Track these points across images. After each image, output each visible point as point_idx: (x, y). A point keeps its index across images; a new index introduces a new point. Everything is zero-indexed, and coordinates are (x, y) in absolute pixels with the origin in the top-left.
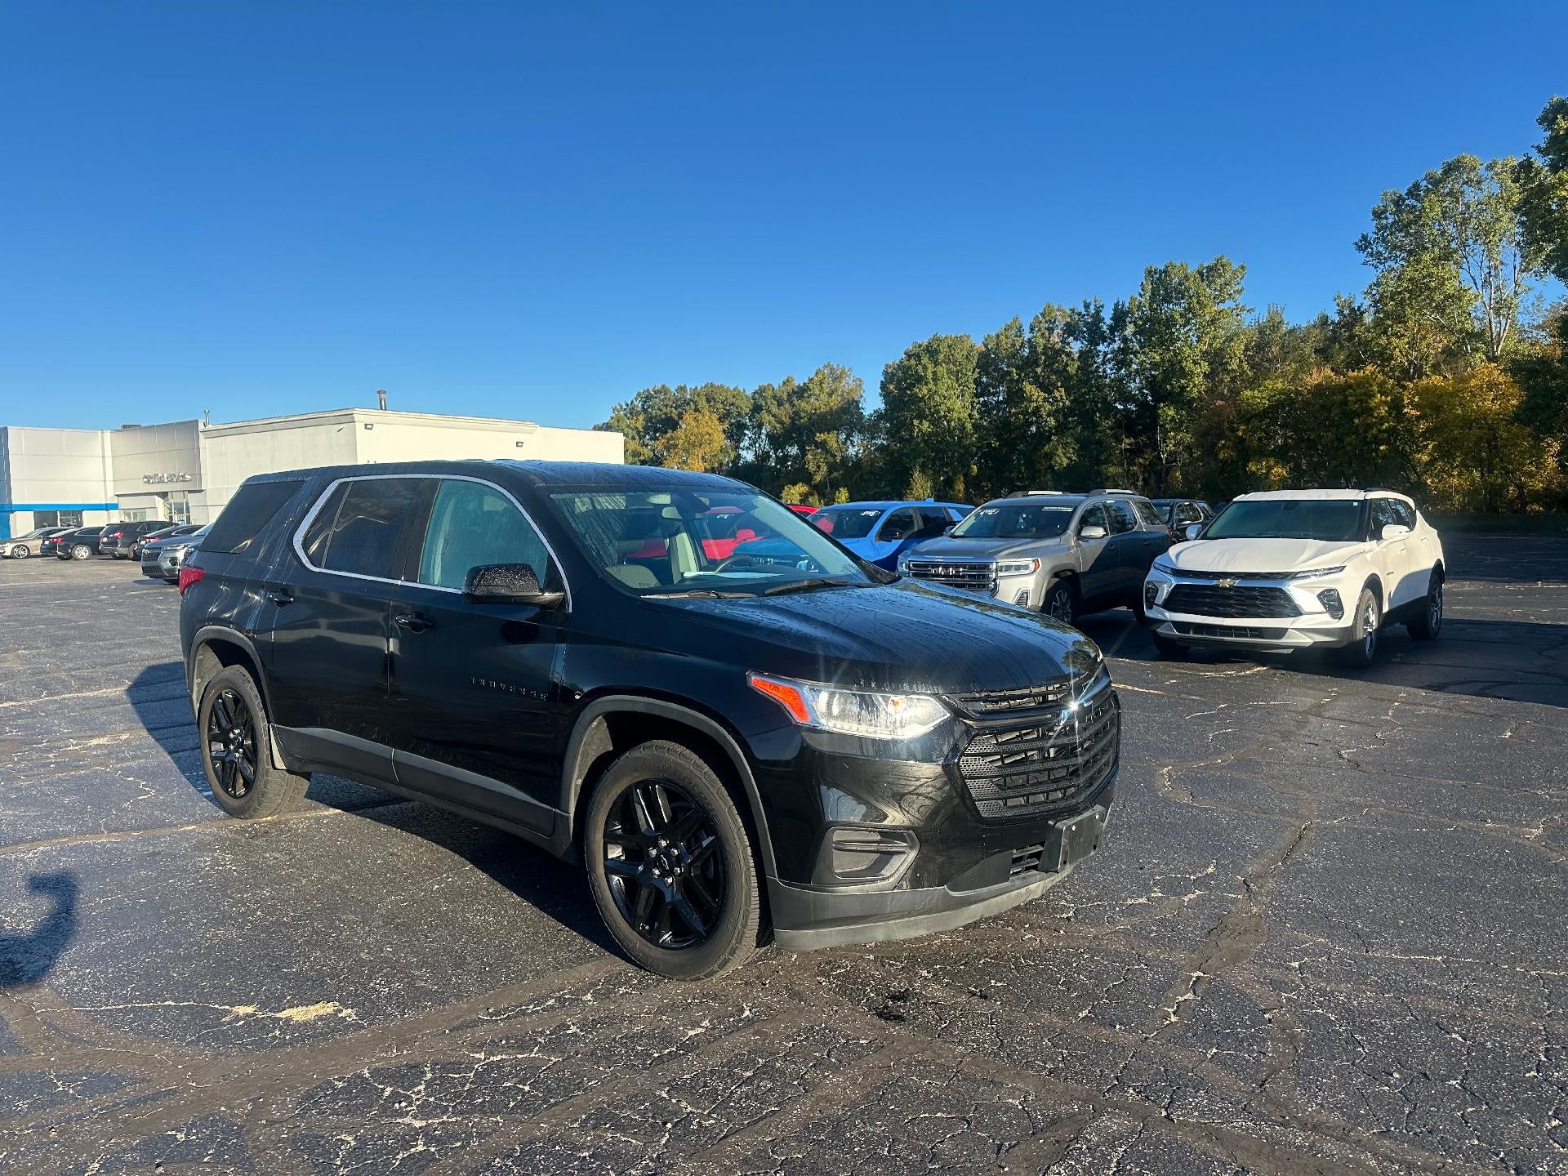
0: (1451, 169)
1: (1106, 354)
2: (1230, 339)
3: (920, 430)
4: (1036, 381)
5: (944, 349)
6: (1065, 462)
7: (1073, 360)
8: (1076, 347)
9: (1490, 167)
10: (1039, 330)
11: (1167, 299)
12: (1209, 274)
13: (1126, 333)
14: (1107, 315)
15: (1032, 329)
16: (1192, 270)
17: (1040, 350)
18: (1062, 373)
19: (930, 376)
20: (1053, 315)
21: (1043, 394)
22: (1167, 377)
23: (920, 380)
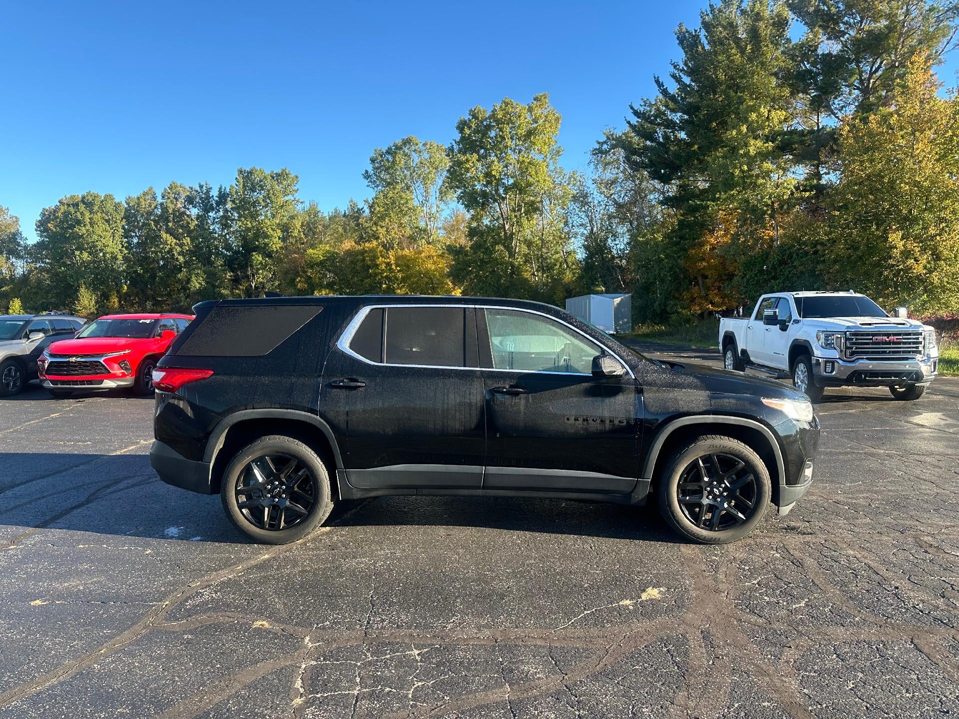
0: (407, 142)
1: (214, 219)
2: (292, 217)
3: (81, 258)
4: (168, 231)
5: (97, 202)
6: (198, 286)
7: (192, 220)
8: (194, 212)
9: (425, 145)
10: (169, 198)
11: (253, 190)
12: (279, 177)
13: (227, 207)
14: (215, 193)
15: (163, 197)
16: (267, 172)
17: (170, 211)
18: (186, 227)
19: (87, 220)
20: (177, 189)
21: (175, 240)
22: (257, 236)
23: (79, 222)
